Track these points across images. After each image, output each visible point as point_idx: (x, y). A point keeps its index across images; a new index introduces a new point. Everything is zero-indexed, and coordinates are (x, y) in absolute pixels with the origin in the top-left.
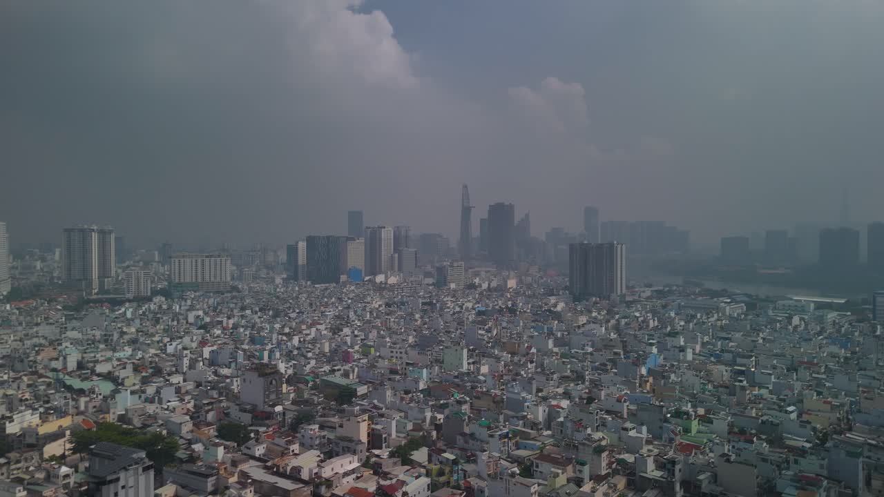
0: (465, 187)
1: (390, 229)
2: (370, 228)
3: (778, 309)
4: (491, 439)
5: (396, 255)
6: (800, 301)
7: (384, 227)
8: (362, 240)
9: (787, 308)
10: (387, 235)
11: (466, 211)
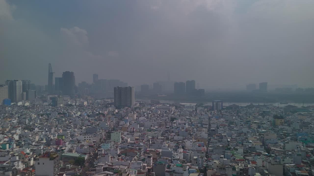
0: (50, 64)
1: (20, 81)
2: (9, 81)
3: (185, 108)
4: (184, 172)
5: (25, 93)
6: (191, 105)
7: (18, 81)
8: (7, 86)
9: (188, 107)
10: (19, 84)
11: (51, 74)
